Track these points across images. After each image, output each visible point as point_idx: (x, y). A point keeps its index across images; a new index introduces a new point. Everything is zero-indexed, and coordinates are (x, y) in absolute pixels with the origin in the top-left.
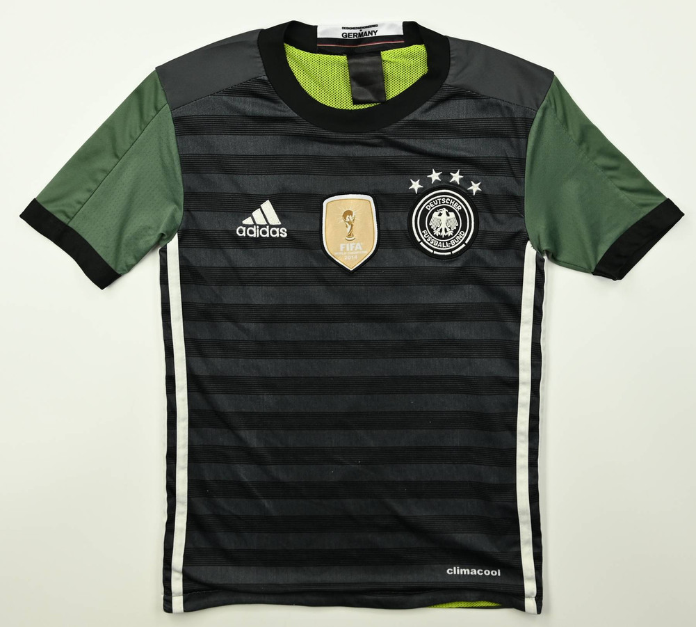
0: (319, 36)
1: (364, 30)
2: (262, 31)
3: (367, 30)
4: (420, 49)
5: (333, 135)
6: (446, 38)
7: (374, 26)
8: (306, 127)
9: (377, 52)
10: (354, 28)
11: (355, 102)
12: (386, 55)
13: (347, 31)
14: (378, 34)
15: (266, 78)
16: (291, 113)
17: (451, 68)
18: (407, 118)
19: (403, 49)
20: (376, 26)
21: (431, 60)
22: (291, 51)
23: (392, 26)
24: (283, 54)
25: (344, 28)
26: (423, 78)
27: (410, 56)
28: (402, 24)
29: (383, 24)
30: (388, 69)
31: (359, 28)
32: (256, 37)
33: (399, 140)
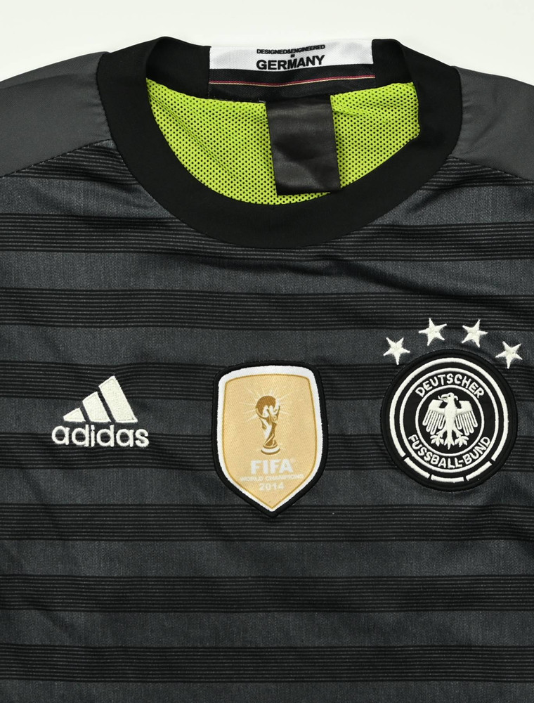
4: (404, 91)
5: (239, 252)
6: (454, 71)
7: (317, 47)
10: (279, 52)
11: (282, 190)
12: (340, 102)
15: (111, 144)
16: (159, 211)
17: (464, 126)
18: (379, 221)
19: (372, 91)
21: (425, 112)
22: (161, 94)
24: (144, 100)
26: (411, 145)
27: (385, 105)
28: (370, 45)
29: (334, 45)
32: (92, 68)
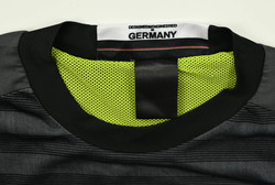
0: (99, 39)
1: (157, 30)
2: (25, 34)
3: (162, 30)
8: (82, 147)
9: (172, 59)
13: (135, 31)
14: (176, 36)
20: (175, 26)
23: (194, 27)
25: (131, 27)
30: (184, 80)
31: (149, 27)
33: (192, 164)
